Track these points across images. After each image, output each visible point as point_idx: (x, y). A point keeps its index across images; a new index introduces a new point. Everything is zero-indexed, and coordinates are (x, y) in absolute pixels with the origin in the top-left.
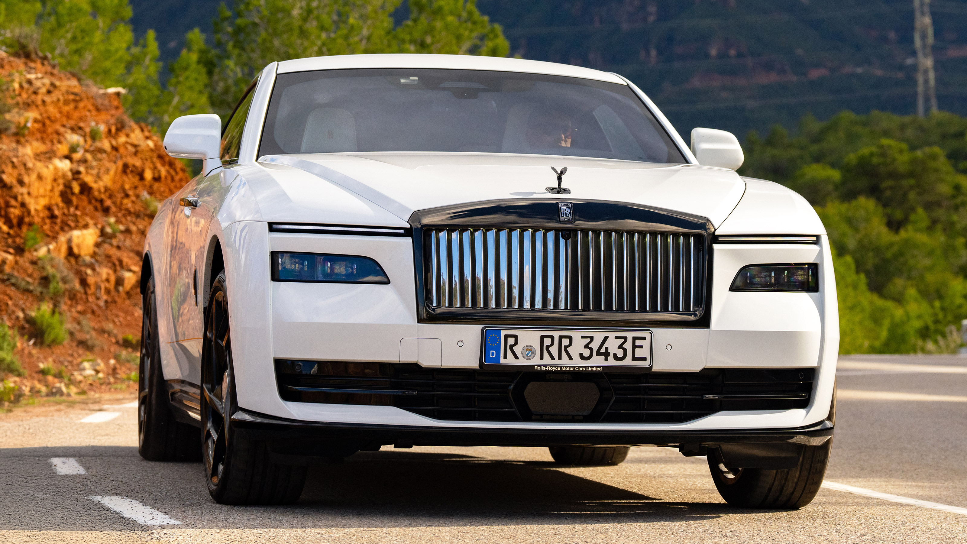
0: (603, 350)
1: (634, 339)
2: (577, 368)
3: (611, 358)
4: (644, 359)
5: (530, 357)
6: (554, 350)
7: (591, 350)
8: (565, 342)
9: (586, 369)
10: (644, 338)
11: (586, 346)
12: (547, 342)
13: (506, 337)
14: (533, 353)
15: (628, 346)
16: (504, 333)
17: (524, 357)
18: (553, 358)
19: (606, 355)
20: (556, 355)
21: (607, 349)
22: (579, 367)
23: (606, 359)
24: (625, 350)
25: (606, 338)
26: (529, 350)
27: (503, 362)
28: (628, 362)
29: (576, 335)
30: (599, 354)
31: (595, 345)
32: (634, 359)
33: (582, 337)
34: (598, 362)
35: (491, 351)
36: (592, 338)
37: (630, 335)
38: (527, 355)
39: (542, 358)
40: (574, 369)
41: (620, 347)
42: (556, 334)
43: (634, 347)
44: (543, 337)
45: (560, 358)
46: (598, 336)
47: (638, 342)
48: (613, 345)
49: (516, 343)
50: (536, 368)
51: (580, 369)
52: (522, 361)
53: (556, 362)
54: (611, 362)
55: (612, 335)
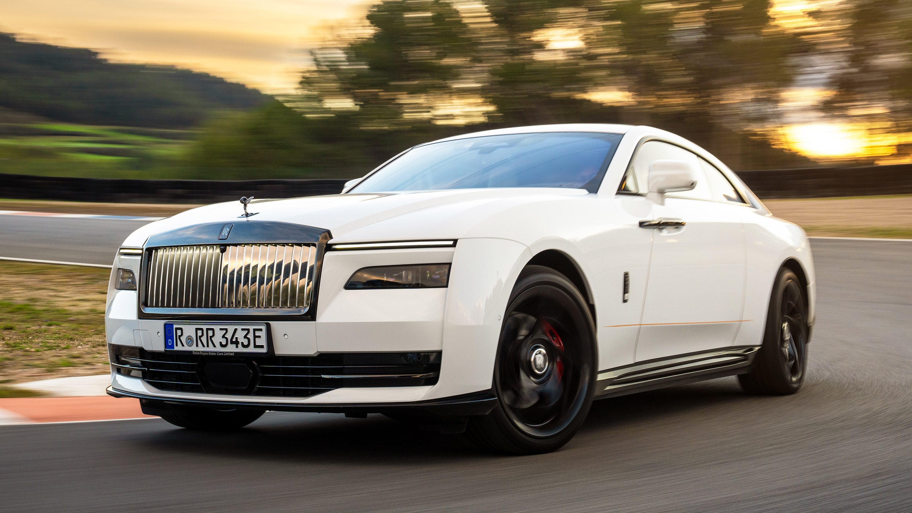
0: (234, 340)
1: (255, 330)
2: (218, 354)
3: (240, 345)
4: (262, 347)
5: (190, 345)
6: (204, 339)
7: (227, 339)
8: (210, 333)
9: (224, 354)
10: (261, 330)
11: (223, 337)
12: (200, 333)
13: (177, 329)
14: (192, 341)
15: (251, 336)
16: (175, 326)
17: (187, 344)
18: (204, 346)
19: (237, 343)
20: (205, 344)
21: (237, 338)
22: (219, 352)
23: (237, 347)
24: (249, 339)
25: (236, 330)
26: (189, 338)
27: (176, 348)
28: (251, 349)
29: (217, 328)
30: (232, 342)
31: (229, 336)
32: (256, 346)
33: (221, 329)
34: (231, 349)
35: (169, 340)
36: (226, 330)
37: (251, 328)
38: (189, 343)
39: (197, 346)
40: (216, 354)
41: (245, 337)
42: (204, 327)
43: (255, 337)
44: (197, 329)
45: (208, 346)
46: (231, 329)
47: (258, 333)
48: (240, 336)
49: (182, 334)
50: (194, 353)
51: (220, 354)
52: (186, 348)
53: (206, 349)
54: (241, 349)
55: (239, 328)
